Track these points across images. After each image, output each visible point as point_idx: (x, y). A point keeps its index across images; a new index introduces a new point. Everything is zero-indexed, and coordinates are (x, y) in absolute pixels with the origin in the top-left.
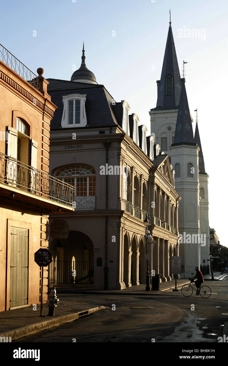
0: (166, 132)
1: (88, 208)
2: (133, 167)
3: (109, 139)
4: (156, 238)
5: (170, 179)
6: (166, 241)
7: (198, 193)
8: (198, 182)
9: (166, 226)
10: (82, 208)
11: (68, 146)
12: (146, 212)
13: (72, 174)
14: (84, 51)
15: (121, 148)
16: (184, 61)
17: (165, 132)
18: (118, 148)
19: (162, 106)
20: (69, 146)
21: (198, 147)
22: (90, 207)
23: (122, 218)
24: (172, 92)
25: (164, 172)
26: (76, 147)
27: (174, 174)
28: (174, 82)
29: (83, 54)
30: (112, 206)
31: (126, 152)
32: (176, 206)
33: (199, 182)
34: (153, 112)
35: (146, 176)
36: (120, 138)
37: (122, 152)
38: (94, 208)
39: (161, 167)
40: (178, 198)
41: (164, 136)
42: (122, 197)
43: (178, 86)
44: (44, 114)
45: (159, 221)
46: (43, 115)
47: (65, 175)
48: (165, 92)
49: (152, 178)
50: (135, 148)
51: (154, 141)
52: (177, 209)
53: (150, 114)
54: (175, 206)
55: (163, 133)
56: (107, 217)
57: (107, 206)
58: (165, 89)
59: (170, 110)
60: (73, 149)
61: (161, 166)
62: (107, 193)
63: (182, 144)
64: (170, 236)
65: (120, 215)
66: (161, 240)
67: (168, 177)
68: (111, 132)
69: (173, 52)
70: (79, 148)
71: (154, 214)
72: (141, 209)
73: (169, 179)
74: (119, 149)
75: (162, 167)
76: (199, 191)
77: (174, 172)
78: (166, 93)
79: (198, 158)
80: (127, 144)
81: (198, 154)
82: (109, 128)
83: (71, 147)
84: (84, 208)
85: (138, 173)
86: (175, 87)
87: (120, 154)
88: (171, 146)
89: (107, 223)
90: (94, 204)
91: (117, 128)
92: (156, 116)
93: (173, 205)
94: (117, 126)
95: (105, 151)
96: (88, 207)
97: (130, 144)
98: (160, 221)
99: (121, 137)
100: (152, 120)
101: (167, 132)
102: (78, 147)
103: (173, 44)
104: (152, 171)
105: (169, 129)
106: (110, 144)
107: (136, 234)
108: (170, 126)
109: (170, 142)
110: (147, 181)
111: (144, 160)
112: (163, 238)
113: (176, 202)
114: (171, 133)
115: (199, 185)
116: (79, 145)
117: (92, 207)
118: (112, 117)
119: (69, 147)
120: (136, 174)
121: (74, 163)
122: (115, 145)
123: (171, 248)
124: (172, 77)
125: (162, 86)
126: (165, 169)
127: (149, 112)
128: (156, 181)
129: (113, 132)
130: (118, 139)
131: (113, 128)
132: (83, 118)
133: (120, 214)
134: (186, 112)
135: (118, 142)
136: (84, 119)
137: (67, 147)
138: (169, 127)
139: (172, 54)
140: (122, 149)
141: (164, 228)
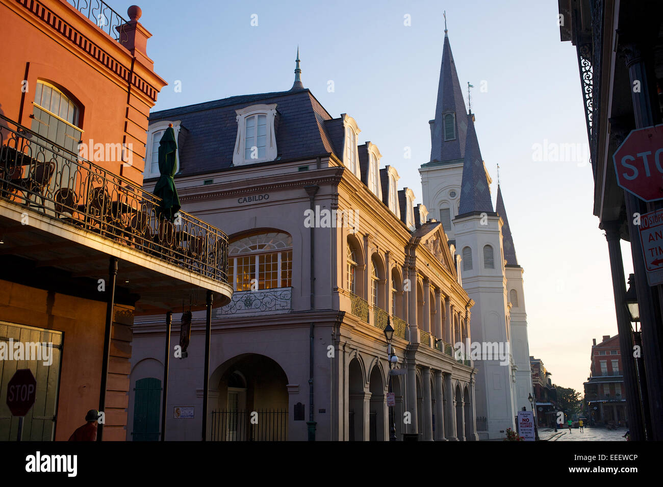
0: (447, 199)
1: (278, 310)
2: (369, 234)
3: (316, 180)
4: (423, 369)
5: (449, 266)
6: (447, 375)
7: (504, 295)
8: (503, 277)
9: (446, 348)
10: (267, 309)
11: (243, 198)
12: (400, 319)
13: (250, 249)
14: (299, 61)
15: (338, 195)
16: (468, 83)
17: (447, 201)
18: (332, 195)
19: (439, 159)
20: (245, 198)
21: (500, 219)
22: (281, 308)
23: (342, 326)
24: (455, 136)
25: (436, 251)
26: (257, 198)
27: (460, 261)
28: (456, 121)
29: (298, 65)
30: (322, 304)
31: (351, 205)
32: (466, 316)
33: (505, 277)
34: (425, 169)
35: (398, 256)
36: (334, 175)
37: (339, 202)
38: (288, 309)
39: (429, 242)
40: (469, 301)
41: (444, 206)
42: (342, 287)
43: (463, 126)
44: (131, 92)
45: (430, 339)
46: (129, 93)
47: (239, 252)
48: (443, 136)
49: (410, 259)
50: (368, 198)
51: (427, 213)
52: (468, 321)
53: (420, 172)
54: (464, 316)
55: (443, 202)
56: (313, 326)
57: (312, 305)
58: (443, 132)
59: (452, 164)
60: (252, 203)
61: (427, 241)
62: (313, 279)
63: (473, 215)
64: (453, 366)
65: (336, 320)
66: (436, 372)
67: (444, 262)
68: (319, 167)
69: (452, 74)
70: (264, 201)
71: (417, 325)
72: (390, 313)
73: (446, 266)
74: (334, 197)
75: (431, 242)
76: (505, 292)
77: (459, 258)
78: (445, 139)
79: (501, 238)
80: (351, 190)
81: (500, 229)
82: (315, 160)
83: (249, 199)
84: (270, 309)
85: (380, 248)
86: (459, 128)
87: (336, 206)
88: (454, 218)
89: (313, 338)
90: (289, 302)
91: (330, 159)
92: (431, 175)
93: (459, 313)
94: (329, 155)
95: (309, 202)
96: (278, 307)
97: (358, 190)
98: (431, 337)
99: (336, 175)
100: (423, 183)
101: (449, 200)
102: (261, 198)
103: (453, 62)
104: (411, 247)
105: (453, 194)
106: (317, 189)
107: (379, 360)
108: (453, 190)
109: (455, 212)
110: (402, 265)
111: (391, 225)
112: (439, 369)
113: (466, 309)
114: (455, 200)
115: (505, 281)
116: (263, 195)
117: (286, 308)
118: (322, 141)
119: (246, 200)
120: (377, 250)
121: (253, 227)
122: (327, 189)
123: (458, 387)
124: (452, 113)
125: (439, 128)
126: (437, 248)
127: (419, 170)
128: (419, 265)
129: (323, 166)
130: (332, 177)
131: (322, 160)
132: (271, 146)
133: (338, 319)
134: (477, 162)
135: (332, 185)
136: (272, 148)
137: (241, 201)
138: (451, 192)
139: (451, 78)
140: (339, 197)
141: (441, 351)
